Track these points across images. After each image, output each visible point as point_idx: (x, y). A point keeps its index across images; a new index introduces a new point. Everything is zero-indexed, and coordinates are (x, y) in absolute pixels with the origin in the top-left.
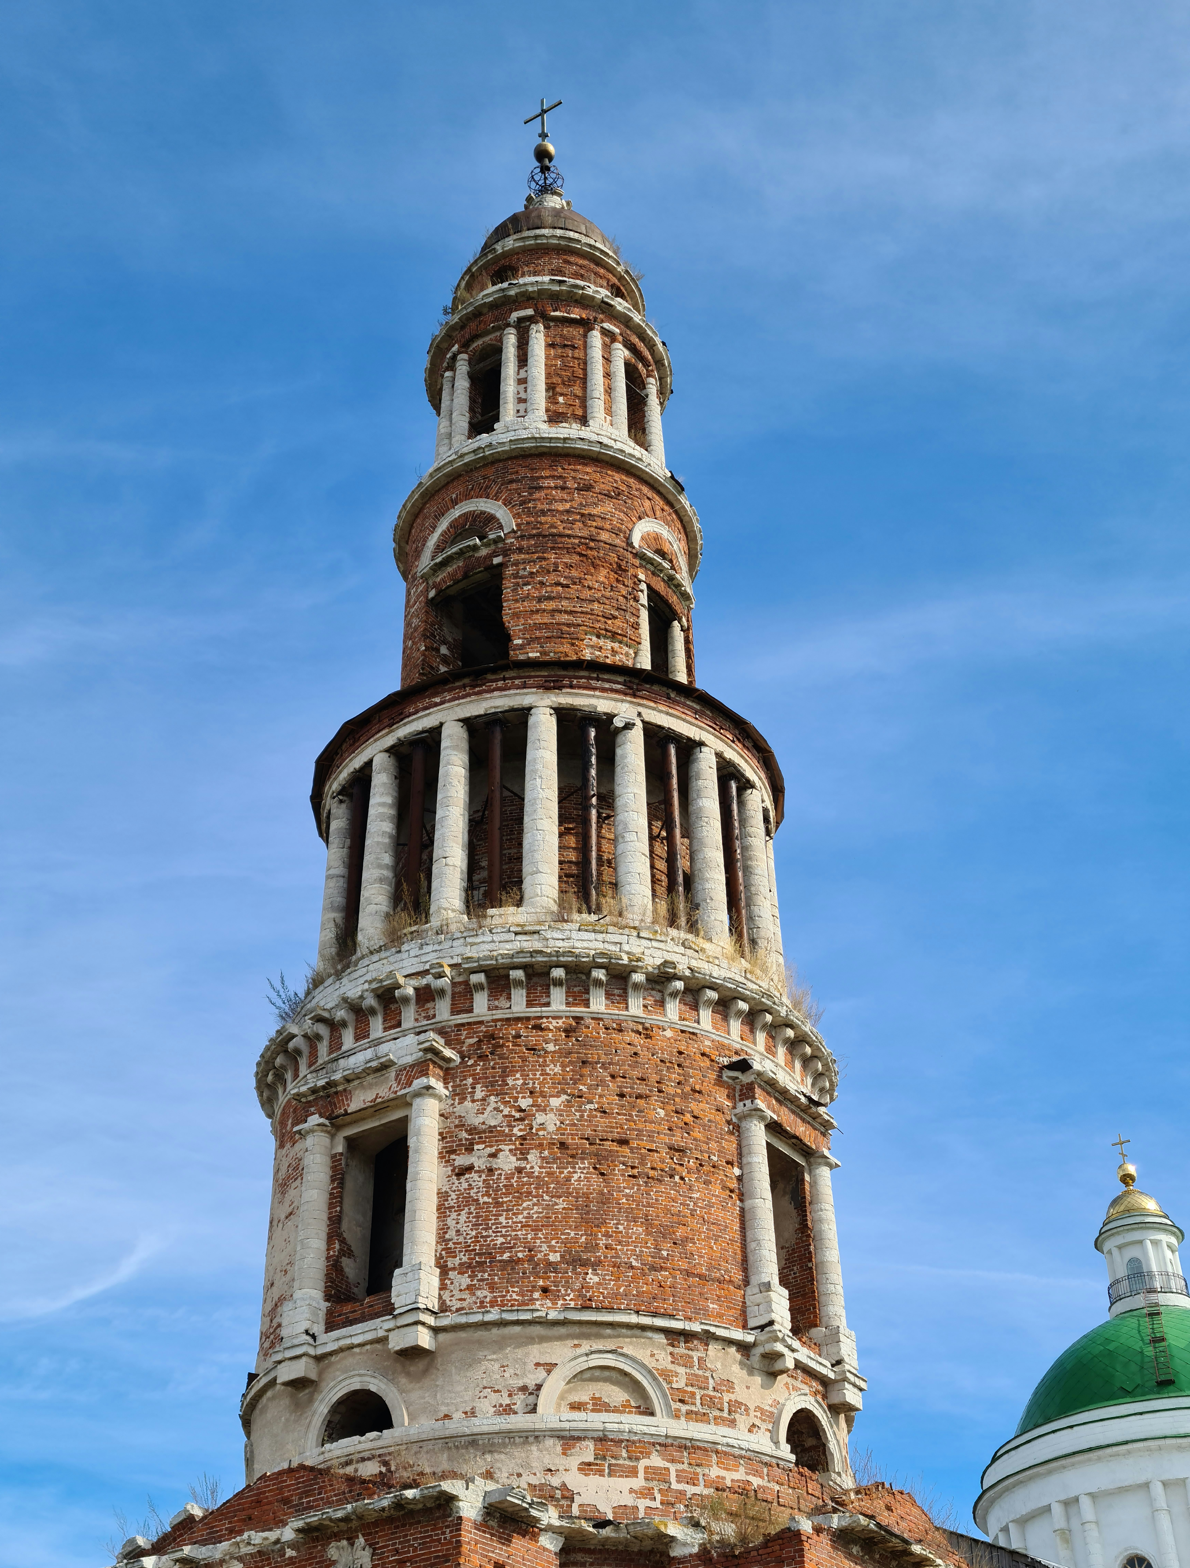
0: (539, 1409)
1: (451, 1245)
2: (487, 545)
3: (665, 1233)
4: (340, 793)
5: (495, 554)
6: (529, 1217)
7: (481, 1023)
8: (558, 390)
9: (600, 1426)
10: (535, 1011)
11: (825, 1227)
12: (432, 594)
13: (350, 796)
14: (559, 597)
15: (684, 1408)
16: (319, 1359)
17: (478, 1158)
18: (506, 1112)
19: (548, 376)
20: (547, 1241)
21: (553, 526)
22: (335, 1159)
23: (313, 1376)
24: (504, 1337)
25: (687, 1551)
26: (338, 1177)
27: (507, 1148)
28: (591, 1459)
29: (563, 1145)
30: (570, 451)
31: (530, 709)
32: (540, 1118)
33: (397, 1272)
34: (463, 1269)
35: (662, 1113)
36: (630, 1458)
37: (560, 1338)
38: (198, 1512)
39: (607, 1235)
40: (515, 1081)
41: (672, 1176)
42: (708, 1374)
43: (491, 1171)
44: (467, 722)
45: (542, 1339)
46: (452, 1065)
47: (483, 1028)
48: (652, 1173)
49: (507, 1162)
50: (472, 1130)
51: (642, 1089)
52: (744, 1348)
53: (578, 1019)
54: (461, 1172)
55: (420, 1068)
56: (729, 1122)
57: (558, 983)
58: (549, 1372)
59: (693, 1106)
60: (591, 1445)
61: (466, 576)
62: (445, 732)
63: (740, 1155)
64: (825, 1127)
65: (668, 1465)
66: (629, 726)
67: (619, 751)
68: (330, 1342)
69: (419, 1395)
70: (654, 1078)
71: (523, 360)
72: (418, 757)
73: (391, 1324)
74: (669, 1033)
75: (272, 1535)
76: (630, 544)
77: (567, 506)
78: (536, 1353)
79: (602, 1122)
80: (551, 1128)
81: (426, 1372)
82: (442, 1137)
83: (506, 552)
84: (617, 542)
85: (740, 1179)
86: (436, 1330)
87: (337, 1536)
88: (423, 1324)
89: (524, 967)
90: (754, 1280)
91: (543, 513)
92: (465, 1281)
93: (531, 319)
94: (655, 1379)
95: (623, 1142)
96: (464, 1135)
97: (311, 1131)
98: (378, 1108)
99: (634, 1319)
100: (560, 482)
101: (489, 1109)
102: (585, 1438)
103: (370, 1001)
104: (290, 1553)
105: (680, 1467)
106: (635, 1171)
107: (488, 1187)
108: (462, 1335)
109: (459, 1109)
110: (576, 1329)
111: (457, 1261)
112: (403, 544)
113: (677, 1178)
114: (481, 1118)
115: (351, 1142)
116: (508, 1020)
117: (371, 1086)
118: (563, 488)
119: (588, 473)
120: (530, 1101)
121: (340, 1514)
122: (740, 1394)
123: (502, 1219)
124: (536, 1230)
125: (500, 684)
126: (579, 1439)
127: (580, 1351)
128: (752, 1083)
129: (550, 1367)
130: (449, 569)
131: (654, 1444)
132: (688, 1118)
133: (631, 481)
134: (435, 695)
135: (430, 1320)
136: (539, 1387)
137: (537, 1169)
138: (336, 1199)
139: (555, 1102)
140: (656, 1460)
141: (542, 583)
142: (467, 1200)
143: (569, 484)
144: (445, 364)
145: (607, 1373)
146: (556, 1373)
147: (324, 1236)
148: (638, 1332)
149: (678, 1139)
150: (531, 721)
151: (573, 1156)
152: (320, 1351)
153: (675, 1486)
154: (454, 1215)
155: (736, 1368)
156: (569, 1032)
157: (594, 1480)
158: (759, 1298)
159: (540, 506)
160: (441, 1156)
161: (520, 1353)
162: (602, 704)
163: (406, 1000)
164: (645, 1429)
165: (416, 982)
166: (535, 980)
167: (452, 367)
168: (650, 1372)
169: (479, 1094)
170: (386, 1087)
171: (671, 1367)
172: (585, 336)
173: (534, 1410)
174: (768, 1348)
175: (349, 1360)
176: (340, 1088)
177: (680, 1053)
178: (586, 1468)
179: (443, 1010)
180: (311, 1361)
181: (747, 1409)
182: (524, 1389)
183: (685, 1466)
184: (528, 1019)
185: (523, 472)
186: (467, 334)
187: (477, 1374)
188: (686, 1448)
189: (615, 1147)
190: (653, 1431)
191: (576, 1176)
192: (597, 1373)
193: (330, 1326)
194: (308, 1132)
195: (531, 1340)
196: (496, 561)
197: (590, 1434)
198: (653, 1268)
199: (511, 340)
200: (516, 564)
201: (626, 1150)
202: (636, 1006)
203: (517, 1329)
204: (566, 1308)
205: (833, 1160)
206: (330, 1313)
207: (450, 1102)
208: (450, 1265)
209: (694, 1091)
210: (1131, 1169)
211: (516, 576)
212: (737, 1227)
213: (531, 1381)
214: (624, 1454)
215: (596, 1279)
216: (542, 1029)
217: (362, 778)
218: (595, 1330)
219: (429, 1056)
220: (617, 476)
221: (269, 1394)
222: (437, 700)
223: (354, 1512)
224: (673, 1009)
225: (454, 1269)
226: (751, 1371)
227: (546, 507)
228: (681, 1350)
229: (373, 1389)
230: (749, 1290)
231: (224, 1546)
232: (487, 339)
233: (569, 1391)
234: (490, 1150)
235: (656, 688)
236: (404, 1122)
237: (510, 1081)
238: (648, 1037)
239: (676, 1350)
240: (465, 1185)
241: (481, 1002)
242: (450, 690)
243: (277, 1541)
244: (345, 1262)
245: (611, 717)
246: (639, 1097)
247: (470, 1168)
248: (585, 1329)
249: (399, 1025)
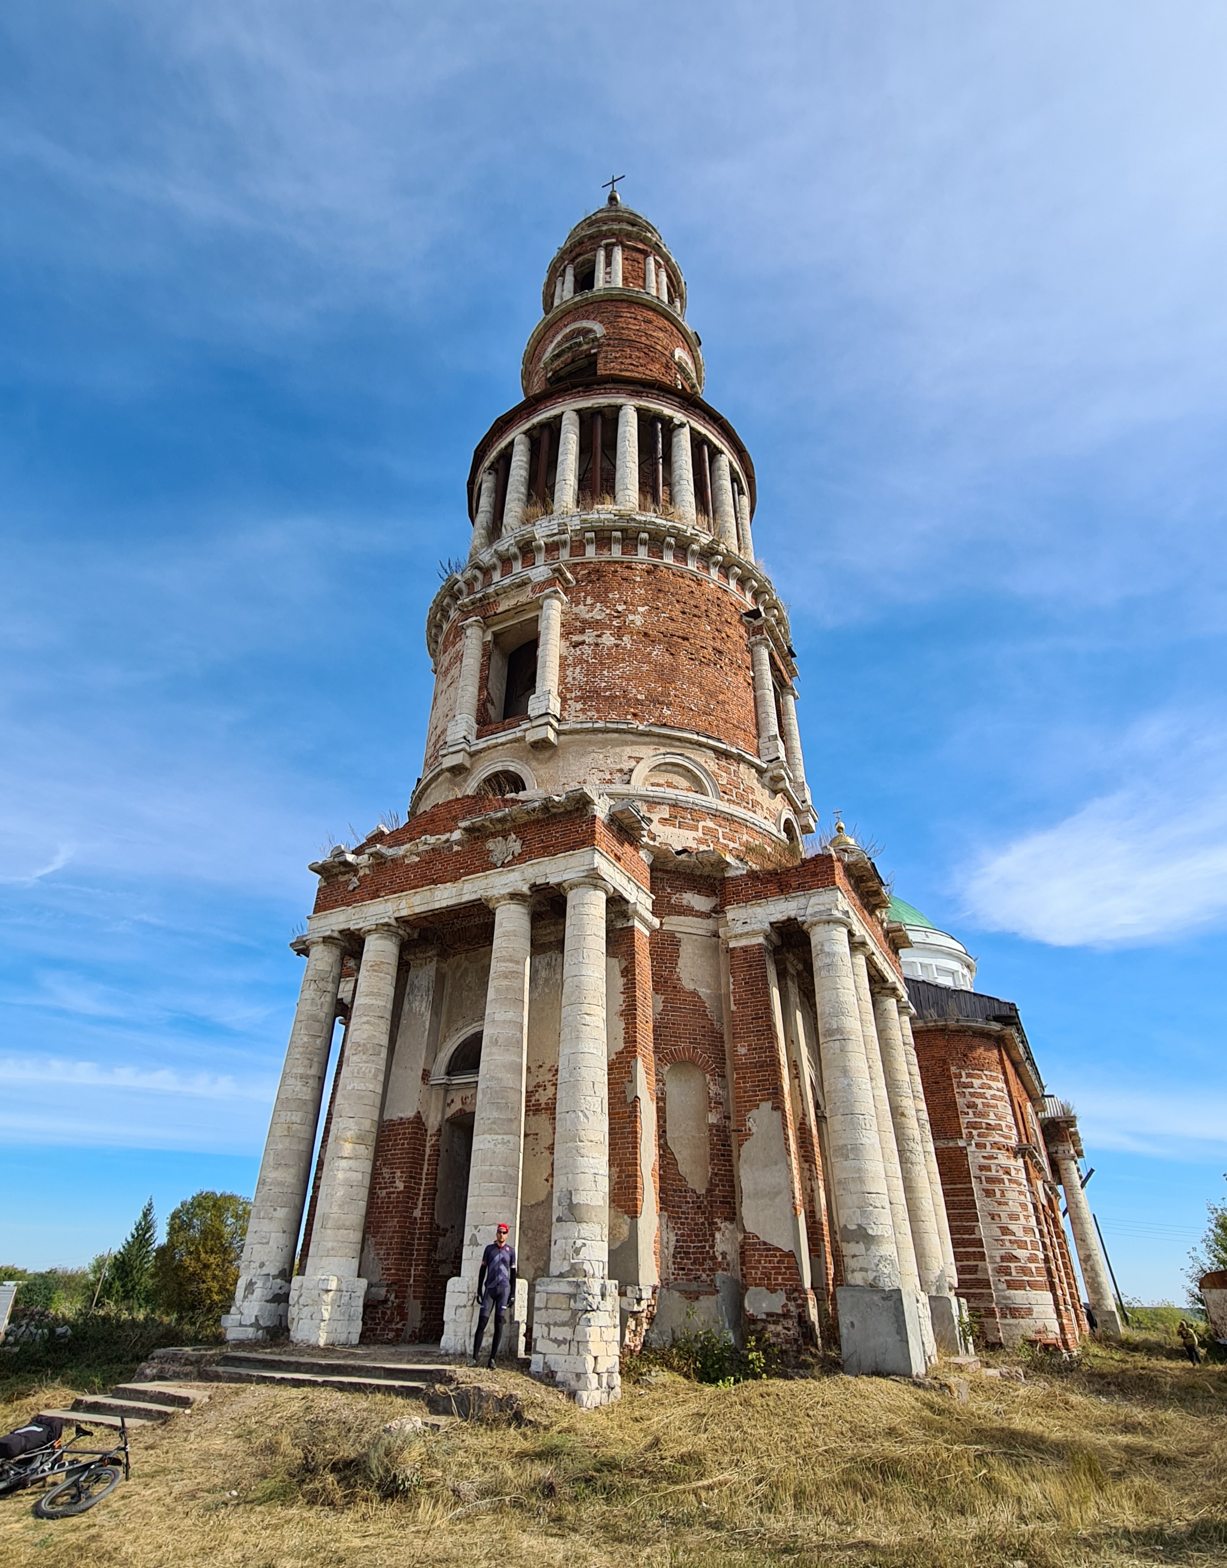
0: (632, 782)
1: (569, 685)
2: (588, 343)
3: (712, 695)
4: (489, 468)
5: (592, 348)
6: (624, 672)
7: (591, 562)
8: (630, 280)
9: (674, 797)
10: (626, 558)
11: (792, 728)
12: (550, 374)
13: (497, 471)
14: (633, 371)
15: (726, 797)
16: (472, 755)
17: (589, 637)
18: (608, 612)
19: (624, 272)
20: (635, 687)
21: (628, 336)
22: (485, 644)
23: (468, 765)
24: (606, 740)
25: (739, 873)
26: (487, 654)
27: (608, 632)
28: (667, 816)
29: (646, 634)
30: (639, 301)
31: (621, 406)
32: (631, 617)
33: (532, 697)
34: (577, 699)
35: (709, 628)
36: (693, 820)
37: (645, 744)
38: (387, 832)
39: (675, 689)
40: (614, 595)
41: (715, 664)
42: (740, 780)
43: (597, 645)
44: (578, 411)
45: (633, 743)
46: (570, 585)
47: (592, 565)
48: (703, 660)
49: (608, 640)
50: (584, 621)
51: (696, 612)
52: (760, 771)
53: (656, 566)
54: (576, 645)
55: (550, 582)
56: (747, 646)
57: (644, 543)
58: (638, 762)
59: (727, 629)
60: (667, 808)
61: (573, 361)
62: (564, 417)
63: (753, 666)
64: (793, 673)
65: (717, 827)
66: (682, 425)
67: (675, 440)
68: (482, 744)
69: (544, 771)
70: (704, 608)
71: (609, 263)
72: (546, 435)
73: (528, 725)
74: (712, 586)
75: (443, 838)
76: (673, 356)
77: (638, 328)
78: (628, 751)
79: (672, 625)
80: (638, 623)
81: (550, 758)
82: (563, 625)
83: (599, 346)
84: (666, 353)
85: (753, 678)
86: (558, 733)
87: (494, 835)
88: (551, 726)
89: (623, 530)
90: (764, 735)
91: (623, 328)
92: (579, 706)
93: (614, 245)
94: (709, 775)
95: (685, 639)
96: (578, 624)
97: (471, 625)
98: (518, 609)
99: (695, 737)
100: (633, 315)
101: (596, 610)
102: (663, 804)
103: (514, 550)
104: (456, 848)
105: (725, 830)
106: (693, 657)
107: (595, 653)
108: (577, 737)
109: (575, 610)
110: (656, 740)
111: (573, 695)
112: (528, 365)
113: (718, 666)
114: (590, 615)
115: (495, 635)
116: (609, 562)
117: (513, 597)
118: (635, 319)
119: (650, 315)
120: (625, 607)
121: (499, 815)
122: (757, 796)
123: (605, 672)
124: (628, 680)
125: (602, 391)
126: (659, 803)
127: (658, 752)
128: (761, 625)
129: (638, 760)
130: (562, 359)
131: (708, 814)
132: (724, 635)
133: (674, 328)
134: (559, 398)
135: (556, 724)
136: (631, 771)
137: (629, 646)
138: (485, 667)
139: (641, 609)
140: (710, 824)
141: (622, 363)
142: (579, 661)
143: (639, 317)
144: (558, 274)
145: (676, 769)
146: (642, 763)
147: (477, 685)
148: (697, 747)
149: (718, 644)
150: (622, 413)
151: (653, 641)
152: (473, 749)
153: (721, 840)
154: (571, 669)
155: (755, 781)
156: (649, 572)
157: (669, 830)
158: (768, 744)
159: (621, 325)
160: (562, 636)
161: (618, 750)
162: (667, 411)
163: (539, 548)
164: (704, 803)
165: (545, 539)
166: (627, 541)
167: (563, 274)
168: (705, 770)
169: (589, 601)
170: (525, 596)
171: (717, 771)
172: (645, 259)
173: (628, 782)
174: (776, 772)
175: (494, 753)
176: (491, 600)
177: (718, 598)
178: (664, 821)
179: (564, 554)
180: (467, 755)
181: (762, 807)
182: (621, 771)
183: (728, 831)
184: (623, 562)
185: (610, 308)
186: (574, 254)
187: (588, 759)
188: (728, 820)
189: (680, 640)
190: (708, 805)
191: (655, 653)
192: (670, 768)
193: (478, 737)
194: (468, 627)
195: (626, 743)
196: (593, 351)
197: (666, 801)
198: (705, 713)
199: (601, 255)
200: (606, 352)
201: (686, 643)
202: (692, 565)
203: (616, 735)
204: (652, 724)
205: (796, 693)
206: (479, 731)
207: (569, 605)
208: (568, 697)
209: (727, 622)
210: (842, 825)
211: (606, 358)
212: (752, 704)
213: (626, 766)
214: (689, 816)
215: (669, 712)
216: (632, 569)
217: (506, 456)
218: (669, 741)
219: (557, 575)
220: (666, 322)
221: (433, 786)
222: (560, 400)
223: (510, 815)
224: (714, 573)
225: (571, 699)
226: (763, 786)
227: (625, 326)
228: (723, 763)
229: (512, 769)
230: (761, 741)
231: (407, 846)
232: (586, 256)
233: (651, 776)
234: (596, 633)
235: (697, 411)
236: (536, 619)
237: (611, 596)
238: (699, 585)
239: (720, 763)
240: (580, 653)
241: (591, 551)
242: (569, 395)
243: (447, 841)
244: (489, 706)
245: (671, 418)
246: (695, 616)
247: (583, 643)
248: (662, 740)
249: (534, 564)
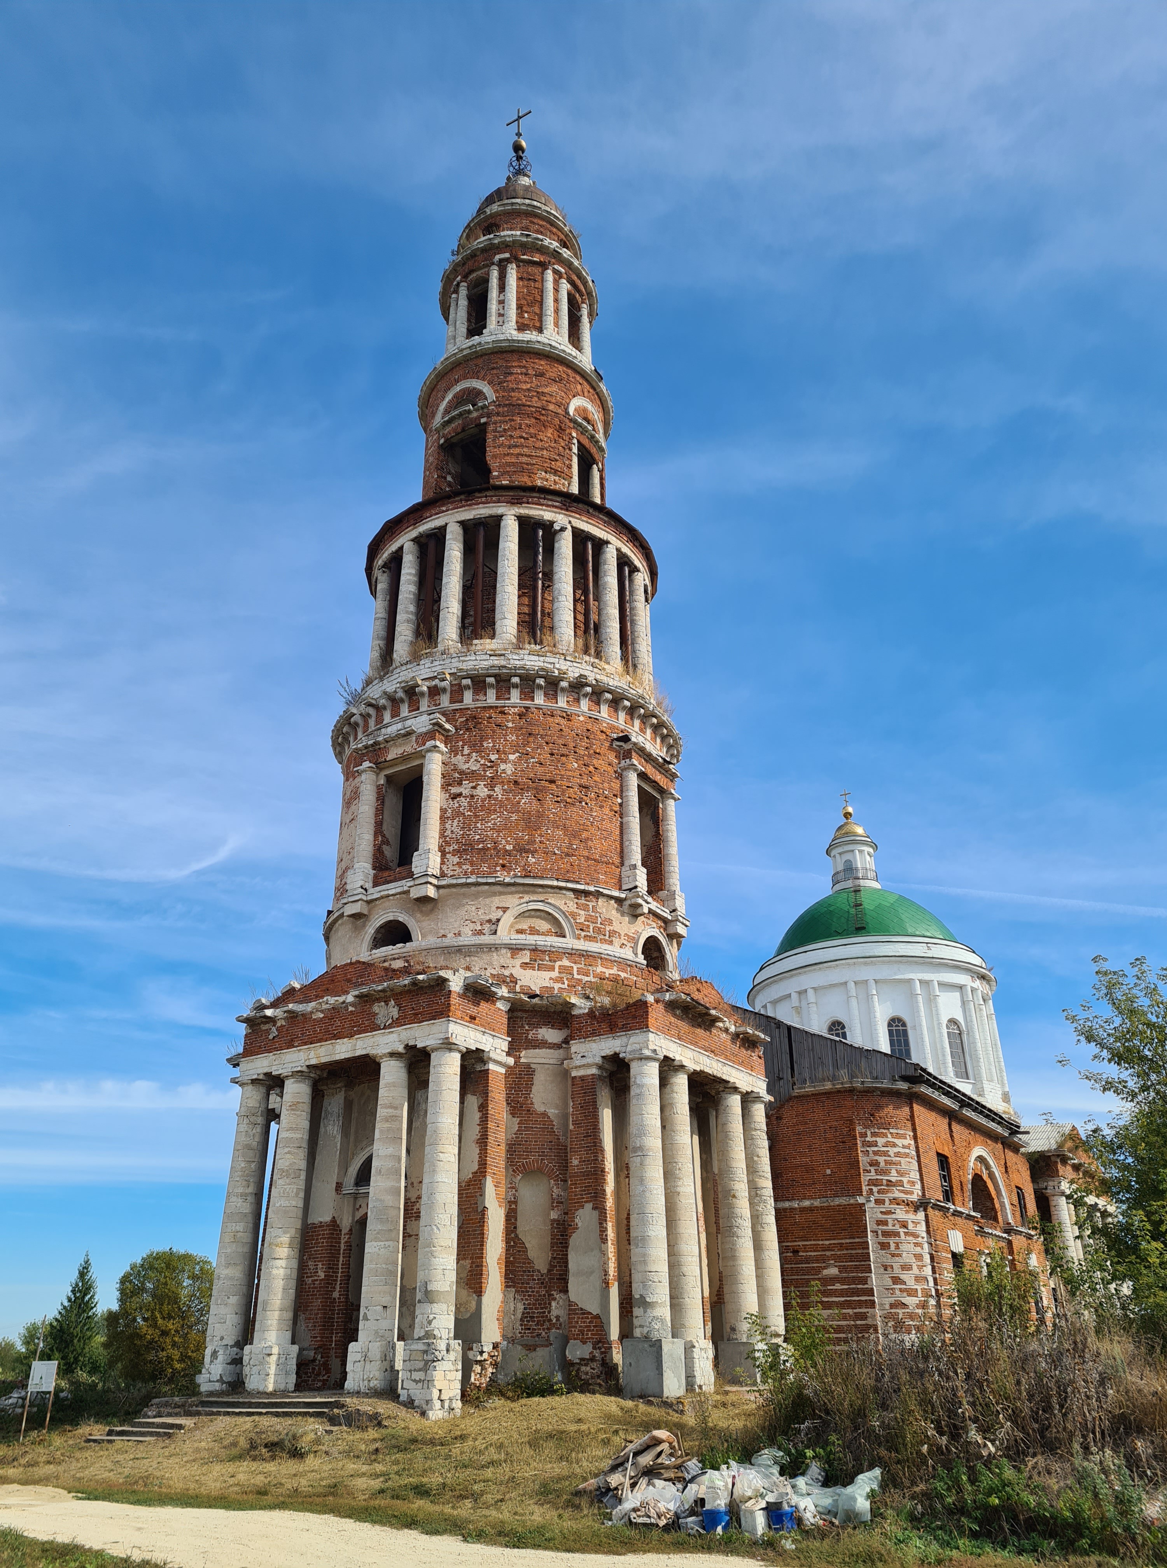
0: (499, 932)
1: (448, 839)
2: (477, 410)
3: (575, 835)
4: (383, 567)
5: (482, 416)
6: (495, 824)
7: (468, 709)
8: (524, 309)
9: (534, 943)
10: (501, 703)
12: (442, 441)
13: (390, 569)
14: (522, 446)
15: (583, 934)
16: (369, 902)
17: (465, 789)
18: (482, 762)
19: (518, 299)
20: (505, 838)
21: (518, 399)
22: (379, 788)
23: (366, 912)
24: (478, 892)
25: (581, 1011)
26: (381, 798)
27: (482, 783)
28: (528, 961)
29: (516, 783)
30: (531, 350)
31: (502, 516)
32: (503, 766)
33: (415, 854)
34: (455, 853)
35: (576, 765)
36: (550, 961)
37: (512, 893)
38: (297, 986)
39: (541, 836)
40: (487, 744)
41: (580, 802)
42: (598, 915)
43: (472, 796)
44: (463, 523)
45: (501, 893)
46: (450, 734)
47: (469, 712)
48: (568, 800)
49: (482, 791)
50: (461, 773)
51: (564, 751)
52: (619, 901)
53: (527, 708)
54: (454, 797)
55: (430, 735)
56: (616, 772)
57: (515, 686)
58: (504, 912)
59: (595, 761)
60: (528, 953)
61: (463, 430)
62: (449, 529)
63: (622, 791)
64: (673, 777)
65: (572, 965)
66: (563, 529)
67: (556, 545)
68: (375, 893)
69: (428, 924)
70: (572, 745)
71: (502, 288)
72: (432, 545)
73: (412, 883)
74: (581, 718)
75: (341, 999)
76: (567, 413)
77: (529, 386)
78: (497, 901)
79: (540, 770)
80: (509, 772)
81: (432, 910)
82: (443, 775)
83: (489, 416)
84: (560, 411)
85: (621, 805)
86: (438, 887)
87: (378, 1000)
88: (431, 883)
89: (495, 676)
90: (627, 863)
91: (513, 390)
92: (456, 860)
93: (507, 260)
94: (567, 917)
95: (552, 782)
96: (457, 775)
97: (364, 771)
98: (405, 758)
99: (555, 883)
100: (524, 370)
101: (472, 760)
102: (524, 949)
103: (401, 694)
104: (351, 1009)
105: (580, 966)
106: (559, 799)
107: (470, 806)
108: (454, 890)
109: (454, 760)
110: (521, 888)
111: (451, 849)
112: (424, 409)
113: (584, 803)
114: (467, 766)
115: (388, 778)
116: (484, 707)
117: (400, 745)
118: (526, 374)
119: (542, 365)
120: (497, 756)
121: (380, 988)
122: (616, 927)
123: (479, 825)
124: (499, 831)
125: (484, 499)
126: (521, 949)
127: (523, 901)
128: (630, 749)
129: (505, 910)
130: (453, 425)
131: (564, 953)
132: (591, 768)
133: (569, 371)
134: (443, 505)
135: (435, 881)
136: (498, 920)
137: (500, 796)
138: (379, 811)
139: (512, 757)
140: (566, 962)
141: (511, 436)
142: (457, 813)
143: (530, 372)
144: (452, 289)
145: (538, 913)
146: (508, 913)
147: (372, 833)
148: (558, 891)
149: (584, 781)
150: (503, 524)
151: (522, 789)
152: (369, 898)
153: (576, 976)
154: (450, 822)
155: (614, 912)
156: (521, 715)
157: (529, 972)
158: (629, 873)
159: (511, 386)
160: (443, 787)
161: (488, 901)
162: (547, 515)
163: (422, 694)
164: (560, 945)
165: (427, 683)
166: (501, 684)
167: (456, 291)
168: (564, 913)
169: (466, 751)
170: (409, 747)
171: (576, 910)
172: (543, 273)
173: (495, 933)
174: (633, 901)
175: (387, 903)
176: (382, 746)
177: (588, 730)
178: (524, 966)
179: (445, 701)
180: (365, 903)
181: (620, 935)
182: (489, 921)
183: (583, 966)
184: (497, 707)
185: (501, 363)
186: (466, 269)
187: (462, 912)
188: (583, 956)
189: (547, 784)
190: (564, 945)
191: (523, 801)
192: (533, 913)
193: (376, 884)
194: (362, 772)
195: (494, 894)
196: (483, 420)
197: (527, 947)
198: (567, 855)
199: (495, 274)
200: (495, 423)
201: (553, 786)
202: (562, 702)
203: (487, 887)
204: (516, 876)
205: (677, 796)
206: (375, 877)
207: (448, 755)
208: (447, 850)
209: (596, 753)
211: (495, 431)
212: (618, 833)
213: (494, 917)
214: (547, 958)
215: (534, 860)
216: (505, 714)
217: (397, 558)
218: (532, 889)
219: (436, 728)
220: (561, 368)
221: (340, 922)
222: (444, 509)
223: (388, 987)
224: (585, 704)
225: (449, 853)
226: (623, 915)
227: (515, 386)
228: (582, 901)
229: (401, 919)
230: (623, 869)
231: (313, 1004)
232: (479, 273)
233: (516, 923)
234: (471, 785)
235: (580, 506)
236: (421, 766)
237: (485, 745)
238: (569, 720)
239: (580, 901)
240: (457, 805)
241: (468, 697)
242: (452, 503)
243: (344, 1002)
244: (385, 847)
245: (552, 523)
246: (562, 755)
247: (460, 795)
248: (526, 889)
249: (418, 709)
